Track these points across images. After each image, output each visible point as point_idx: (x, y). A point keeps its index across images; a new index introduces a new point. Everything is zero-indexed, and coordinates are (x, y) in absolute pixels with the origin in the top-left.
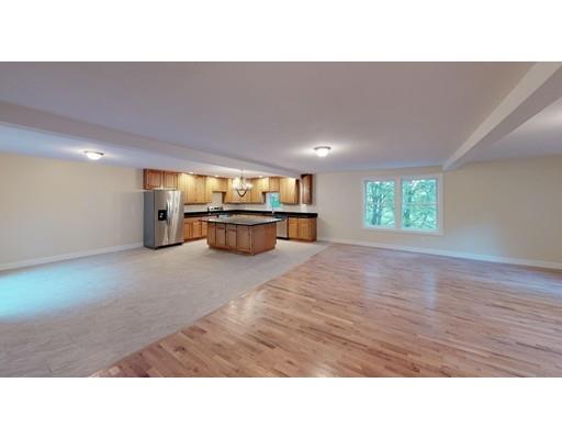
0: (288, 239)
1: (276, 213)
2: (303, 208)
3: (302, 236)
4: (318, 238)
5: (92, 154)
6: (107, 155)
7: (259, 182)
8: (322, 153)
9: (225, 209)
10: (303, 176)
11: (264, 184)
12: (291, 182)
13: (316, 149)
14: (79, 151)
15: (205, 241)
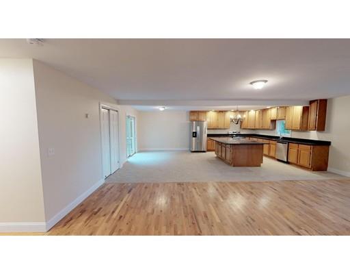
0: (287, 163)
1: (284, 138)
2: (314, 135)
3: (302, 163)
4: (329, 169)
5: (161, 109)
6: (166, 108)
7: (269, 112)
8: (259, 86)
9: (242, 133)
10: (311, 102)
11: (273, 113)
12: (298, 110)
13: (251, 83)
14: (157, 107)
15: (214, 153)
